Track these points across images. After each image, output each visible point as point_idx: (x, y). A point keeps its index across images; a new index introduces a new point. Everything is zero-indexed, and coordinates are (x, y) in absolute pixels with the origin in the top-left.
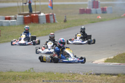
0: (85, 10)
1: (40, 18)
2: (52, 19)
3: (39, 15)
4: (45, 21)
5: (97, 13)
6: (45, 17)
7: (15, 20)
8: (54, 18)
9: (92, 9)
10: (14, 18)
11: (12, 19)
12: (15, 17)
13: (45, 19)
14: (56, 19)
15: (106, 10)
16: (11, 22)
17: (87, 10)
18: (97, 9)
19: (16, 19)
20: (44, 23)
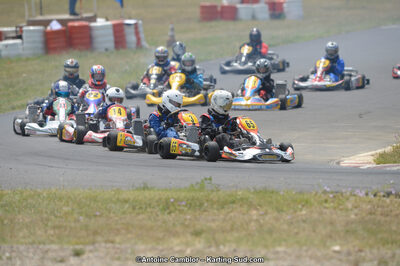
0: (219, 9)
1: (95, 33)
2: (131, 38)
3: (93, 24)
4: (111, 45)
5: (254, 17)
6: (111, 31)
7: (18, 41)
8: (137, 33)
9: (239, 6)
10: (14, 35)
11: (7, 38)
12: (16, 31)
13: (112, 38)
14: (142, 35)
15: (282, 9)
16: (7, 46)
17: (223, 7)
18: (255, 6)
19: (20, 37)
20: (107, 50)
